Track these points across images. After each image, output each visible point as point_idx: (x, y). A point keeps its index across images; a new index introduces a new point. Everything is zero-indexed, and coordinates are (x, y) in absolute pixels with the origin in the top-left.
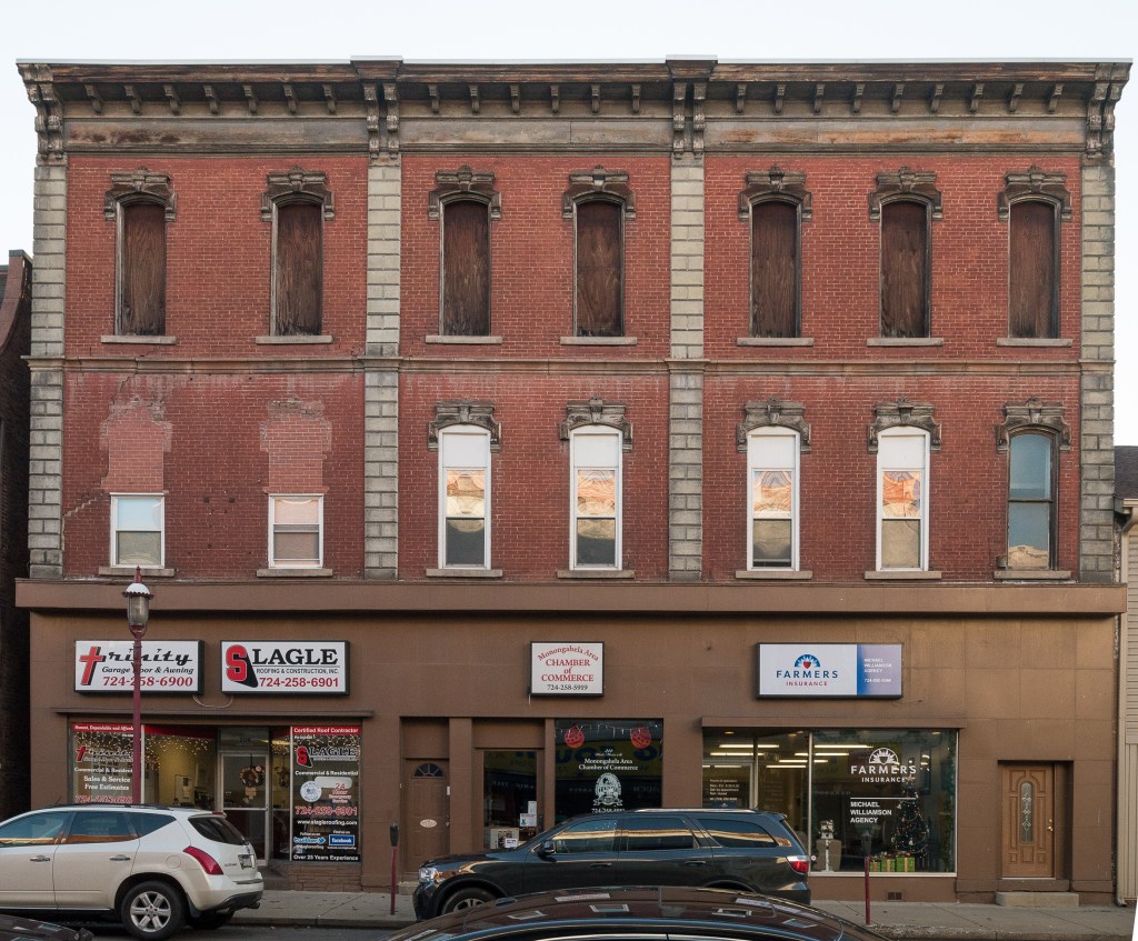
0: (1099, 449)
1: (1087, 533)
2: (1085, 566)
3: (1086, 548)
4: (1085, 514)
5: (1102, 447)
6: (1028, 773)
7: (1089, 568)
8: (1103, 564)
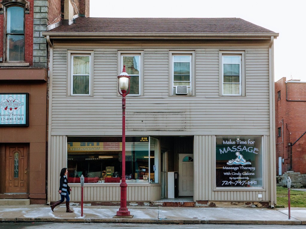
0: (40, 12)
1: (35, 47)
2: (34, 61)
3: (35, 53)
4: (34, 39)
5: (41, 11)
6: (17, 148)
7: (36, 61)
8: (42, 60)
